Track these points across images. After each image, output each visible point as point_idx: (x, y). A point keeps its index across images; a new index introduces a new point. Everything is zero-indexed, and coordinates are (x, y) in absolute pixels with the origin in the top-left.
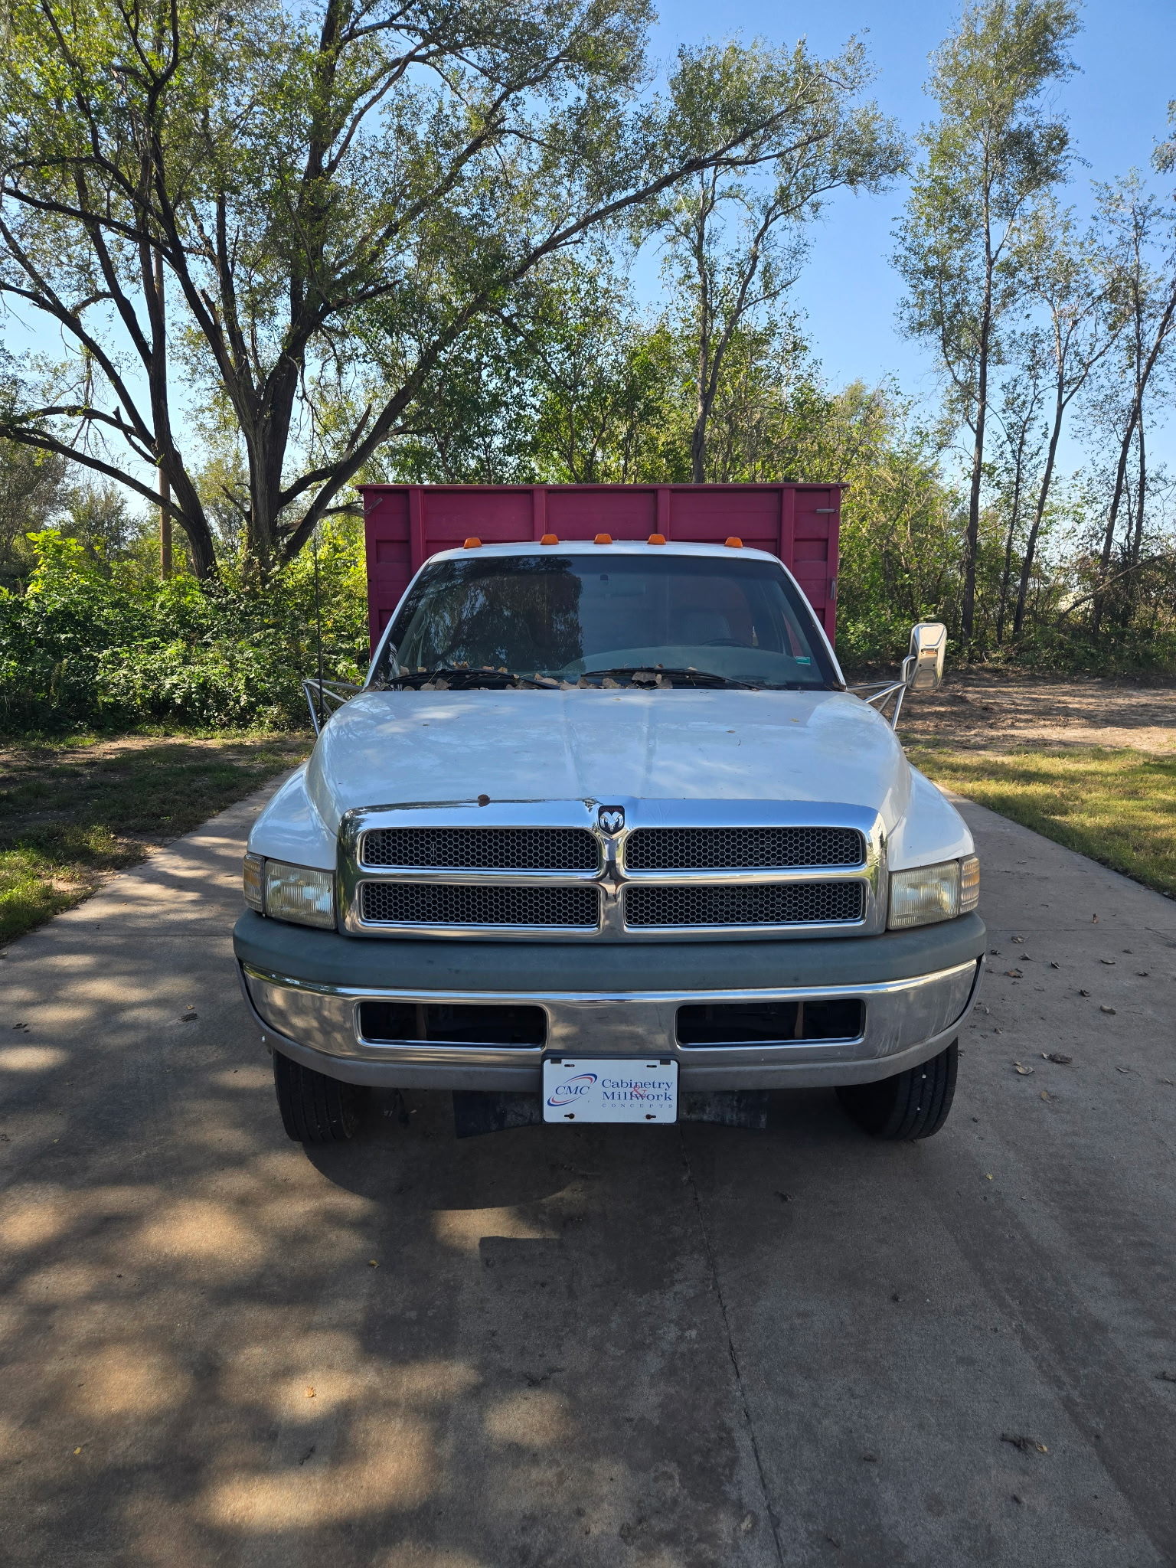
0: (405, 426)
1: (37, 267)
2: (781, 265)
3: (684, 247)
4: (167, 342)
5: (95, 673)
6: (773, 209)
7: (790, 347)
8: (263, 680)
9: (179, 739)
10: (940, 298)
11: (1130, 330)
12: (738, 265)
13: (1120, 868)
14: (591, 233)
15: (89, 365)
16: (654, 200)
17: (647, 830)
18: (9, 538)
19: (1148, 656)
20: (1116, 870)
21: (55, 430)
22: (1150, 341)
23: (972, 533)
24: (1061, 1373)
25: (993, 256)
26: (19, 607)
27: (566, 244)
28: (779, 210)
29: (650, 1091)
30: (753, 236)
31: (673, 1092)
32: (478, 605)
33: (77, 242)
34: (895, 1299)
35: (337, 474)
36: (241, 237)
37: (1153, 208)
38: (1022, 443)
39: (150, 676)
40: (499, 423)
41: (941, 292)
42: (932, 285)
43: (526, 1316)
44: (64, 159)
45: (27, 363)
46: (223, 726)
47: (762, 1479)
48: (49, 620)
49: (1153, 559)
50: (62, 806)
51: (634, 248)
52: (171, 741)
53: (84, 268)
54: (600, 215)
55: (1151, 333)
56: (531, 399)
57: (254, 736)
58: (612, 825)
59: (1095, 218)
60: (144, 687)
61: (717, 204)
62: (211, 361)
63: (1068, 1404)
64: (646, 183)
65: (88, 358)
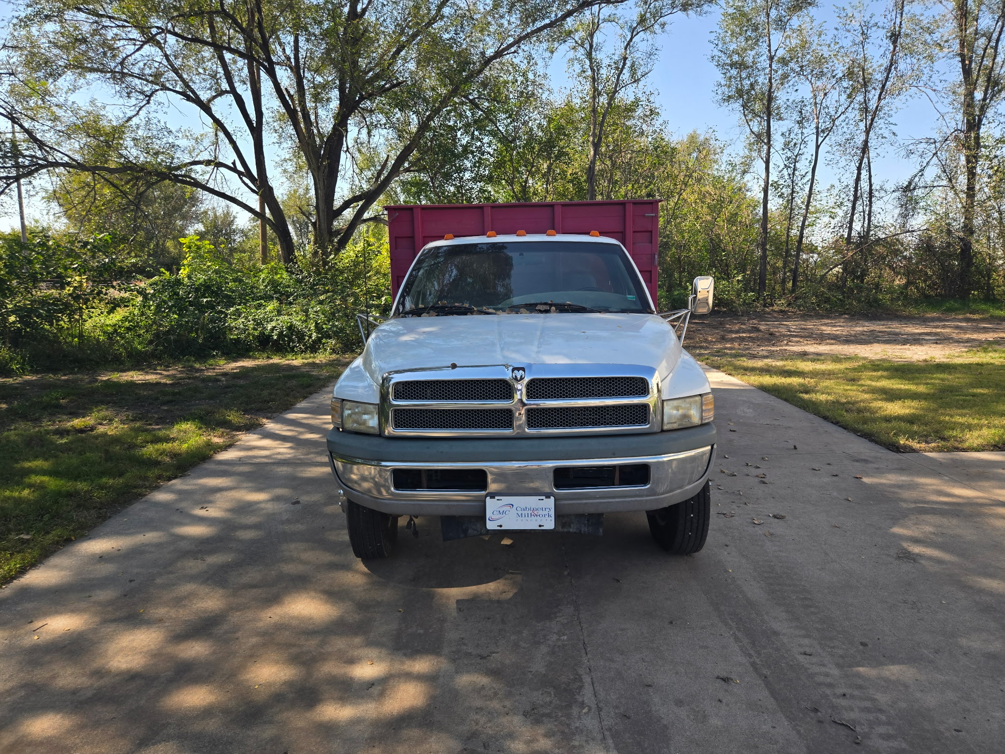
0: (410, 167)
1: (185, 76)
2: (641, 62)
3: (581, 53)
4: (264, 120)
5: (225, 322)
6: (635, 28)
7: (648, 113)
8: (326, 324)
9: (276, 360)
10: (740, 81)
11: (860, 98)
12: (615, 63)
13: (834, 421)
14: (523, 47)
15: (216, 135)
16: (562, 25)
17: (537, 379)
18: (164, 241)
19: (876, 300)
20: (832, 422)
21: (197, 175)
22: (872, 105)
23: (764, 226)
24: (752, 652)
25: (773, 54)
26: (178, 282)
27: (508, 54)
28: (640, 29)
29: (541, 512)
30: (623, 45)
31: (552, 513)
32: (453, 275)
33: (209, 60)
34: (671, 623)
35: (368, 198)
36: (308, 54)
37: (872, 22)
38: (795, 170)
39: (258, 323)
40: (468, 164)
41: (741, 78)
42: (736, 73)
43: (480, 631)
44: (203, 12)
45: (180, 135)
46: (302, 352)
47: (595, 694)
48: (197, 290)
49: (879, 239)
50: (211, 397)
51: (550, 54)
52: (271, 361)
53: (214, 76)
54: (528, 36)
55: (874, 100)
56: (488, 149)
57: (321, 358)
58: (519, 377)
59: (836, 29)
60: (254, 329)
61: (602, 25)
62: (291, 130)
63: (753, 664)
64: (556, 15)
65: (216, 131)
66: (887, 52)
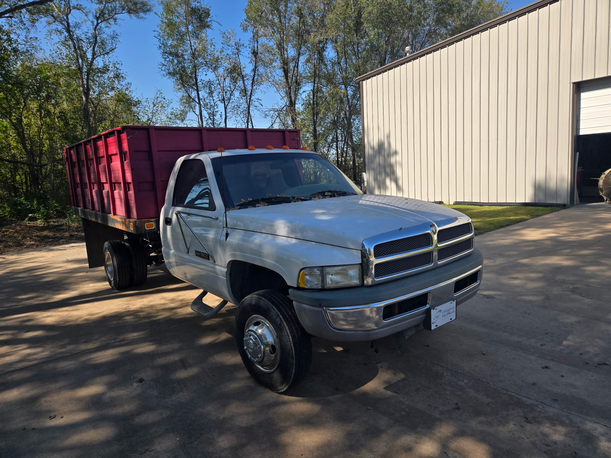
6: (99, 17)
30: (93, 27)
34: (484, 354)
38: (214, 120)
47: (528, 398)
55: (249, 86)
58: (434, 230)
61: (73, 11)
63: (539, 357)
66: (252, 61)
